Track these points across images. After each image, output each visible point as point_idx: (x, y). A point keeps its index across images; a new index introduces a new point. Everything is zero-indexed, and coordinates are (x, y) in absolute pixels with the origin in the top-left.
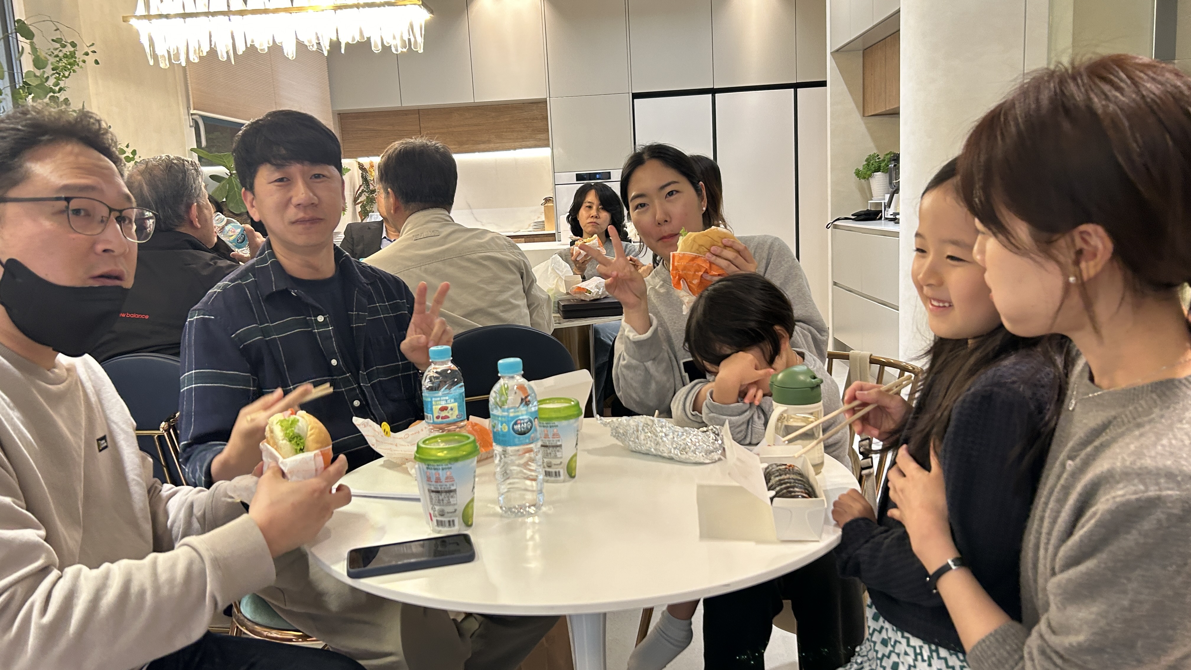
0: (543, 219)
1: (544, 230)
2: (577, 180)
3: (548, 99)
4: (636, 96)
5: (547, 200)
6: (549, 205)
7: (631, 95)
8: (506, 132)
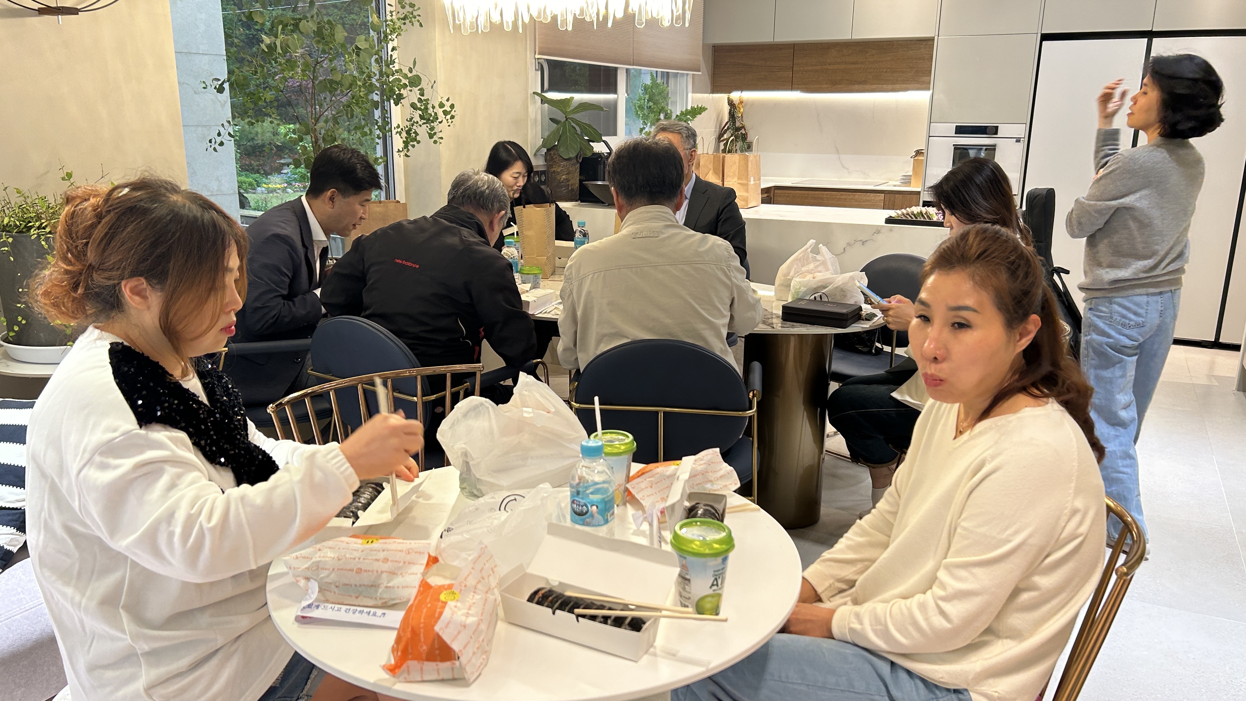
0: (911, 174)
1: (910, 186)
2: (956, 133)
3: (936, 37)
4: (1046, 37)
5: (919, 153)
6: (920, 158)
7: (1039, 35)
8: (886, 72)
